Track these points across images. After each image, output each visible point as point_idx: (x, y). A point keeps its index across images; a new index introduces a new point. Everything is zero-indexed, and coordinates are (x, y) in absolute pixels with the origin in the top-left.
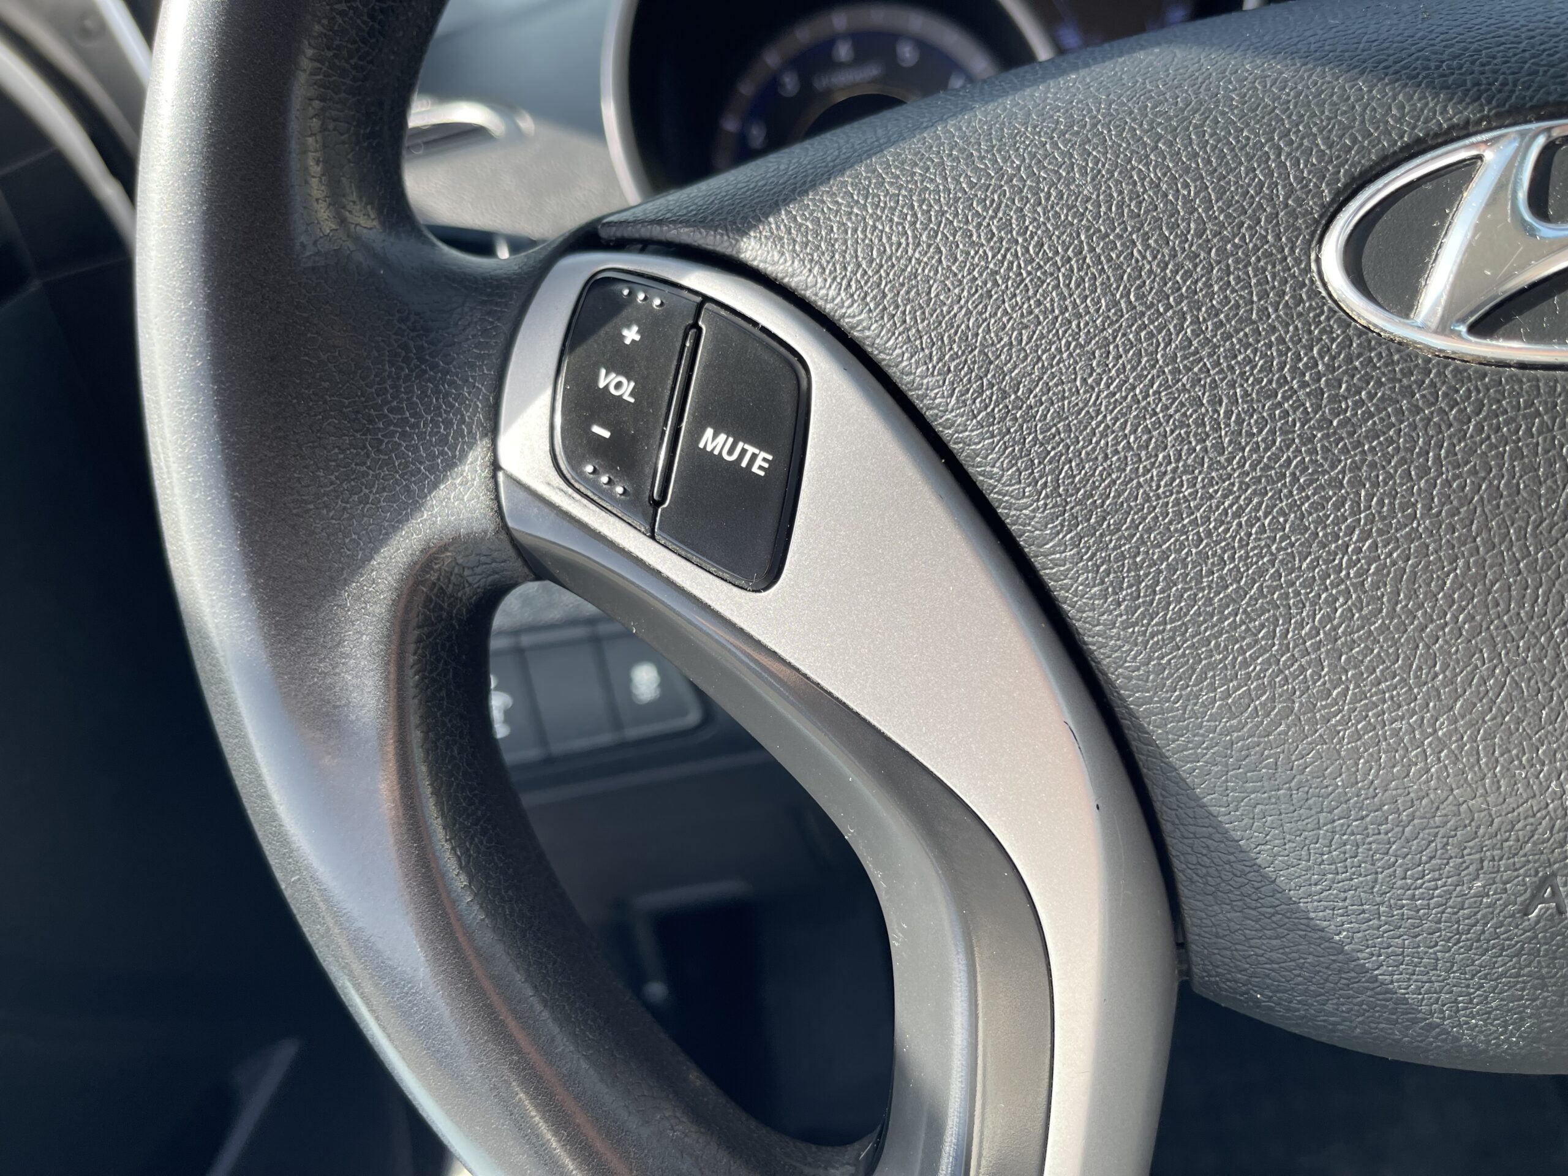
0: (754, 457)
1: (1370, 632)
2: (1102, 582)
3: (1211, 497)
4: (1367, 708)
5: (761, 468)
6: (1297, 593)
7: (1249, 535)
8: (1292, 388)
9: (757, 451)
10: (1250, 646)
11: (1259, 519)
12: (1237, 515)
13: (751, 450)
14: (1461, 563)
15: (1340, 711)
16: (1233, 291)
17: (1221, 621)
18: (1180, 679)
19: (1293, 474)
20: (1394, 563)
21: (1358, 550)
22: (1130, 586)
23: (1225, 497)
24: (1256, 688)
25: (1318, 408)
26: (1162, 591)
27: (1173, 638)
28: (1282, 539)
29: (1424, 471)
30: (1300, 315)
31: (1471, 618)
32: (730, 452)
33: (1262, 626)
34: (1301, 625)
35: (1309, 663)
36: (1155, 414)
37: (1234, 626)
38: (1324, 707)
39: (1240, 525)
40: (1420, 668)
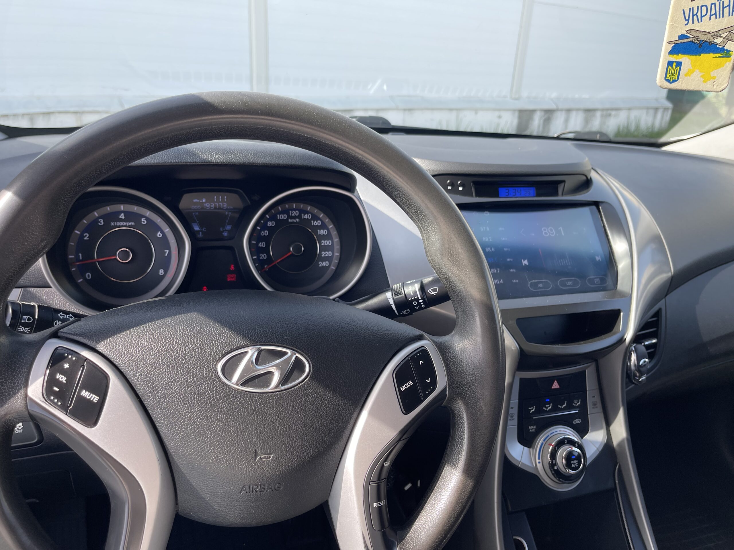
0: (94, 398)
1: (217, 440)
2: (168, 428)
3: (192, 412)
4: (215, 454)
5: (96, 400)
6: (205, 432)
7: (198, 420)
8: (209, 393)
9: (95, 396)
10: (195, 442)
11: (200, 417)
12: (196, 416)
13: (94, 396)
14: (234, 427)
15: (210, 455)
16: (201, 372)
17: (190, 437)
18: (181, 448)
19: (207, 409)
20: (223, 427)
21: (217, 424)
22: (174, 429)
23: (194, 412)
24: (196, 450)
25: (213, 397)
26: (180, 430)
27: (181, 440)
28: (204, 421)
29: (230, 410)
30: (212, 379)
31: (234, 438)
32: (89, 396)
33: (198, 438)
34: (205, 438)
35: (206, 445)
36: (183, 395)
37: (193, 438)
38: (207, 454)
39: (196, 418)
40: (225, 447)
